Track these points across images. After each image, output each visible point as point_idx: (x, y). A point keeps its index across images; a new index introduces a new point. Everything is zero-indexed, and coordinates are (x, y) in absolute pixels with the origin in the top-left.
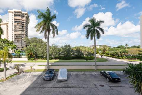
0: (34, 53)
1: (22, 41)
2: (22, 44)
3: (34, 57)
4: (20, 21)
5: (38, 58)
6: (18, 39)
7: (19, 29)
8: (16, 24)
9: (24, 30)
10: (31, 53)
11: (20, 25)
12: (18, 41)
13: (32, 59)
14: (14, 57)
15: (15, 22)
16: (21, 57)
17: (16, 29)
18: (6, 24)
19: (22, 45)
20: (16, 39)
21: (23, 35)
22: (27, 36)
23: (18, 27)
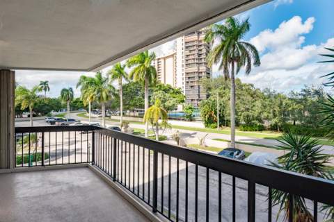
0: (216, 113)
1: (199, 86)
2: (199, 92)
3: (216, 122)
4: (195, 43)
5: (227, 126)
6: (192, 82)
7: (193, 62)
8: (188, 53)
9: (203, 61)
10: (211, 112)
11: (196, 52)
12: (192, 87)
13: (212, 125)
14: (183, 120)
15: (187, 47)
16: (194, 120)
17: (189, 62)
18: (172, 56)
19: (199, 95)
20: (188, 82)
21: (201, 73)
22: (209, 74)
23: (191, 57)
